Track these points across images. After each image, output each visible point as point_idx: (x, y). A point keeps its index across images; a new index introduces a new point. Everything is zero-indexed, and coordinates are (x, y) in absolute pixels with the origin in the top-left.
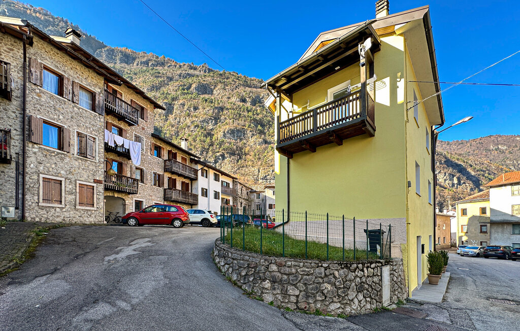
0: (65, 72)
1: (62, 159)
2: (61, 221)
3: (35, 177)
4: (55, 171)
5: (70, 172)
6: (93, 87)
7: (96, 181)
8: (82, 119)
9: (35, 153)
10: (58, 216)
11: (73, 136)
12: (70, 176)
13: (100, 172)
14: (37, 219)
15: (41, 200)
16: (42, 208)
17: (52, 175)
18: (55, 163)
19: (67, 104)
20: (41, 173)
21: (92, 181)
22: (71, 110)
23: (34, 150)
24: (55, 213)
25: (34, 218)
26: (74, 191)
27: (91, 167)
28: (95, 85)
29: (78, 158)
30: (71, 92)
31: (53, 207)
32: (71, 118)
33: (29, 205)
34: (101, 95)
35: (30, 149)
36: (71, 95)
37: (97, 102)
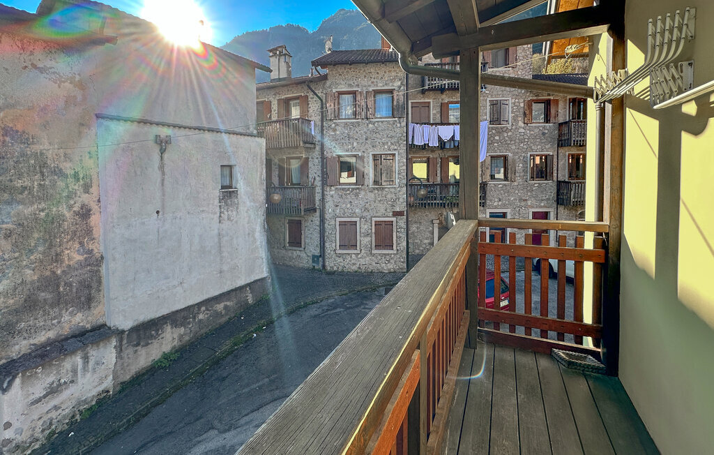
0: (358, 85)
1: (357, 195)
2: (356, 269)
3: (333, 222)
4: (351, 211)
5: (366, 209)
6: (391, 84)
7: (396, 214)
8: (378, 136)
9: (332, 196)
10: (354, 264)
11: (368, 163)
12: (365, 214)
13: (401, 200)
14: (335, 268)
15: (338, 248)
16: (339, 256)
17: (348, 217)
18: (351, 202)
19: (361, 124)
20: (338, 217)
21: (391, 214)
22: (365, 130)
23: (332, 193)
24: (350, 261)
25: (332, 267)
26: (370, 231)
27: (389, 196)
28: (393, 81)
29: (374, 189)
30: (365, 106)
31: (349, 254)
32: (366, 139)
33: (329, 254)
34: (402, 88)
35: (328, 193)
36: (365, 110)
37: (395, 103)
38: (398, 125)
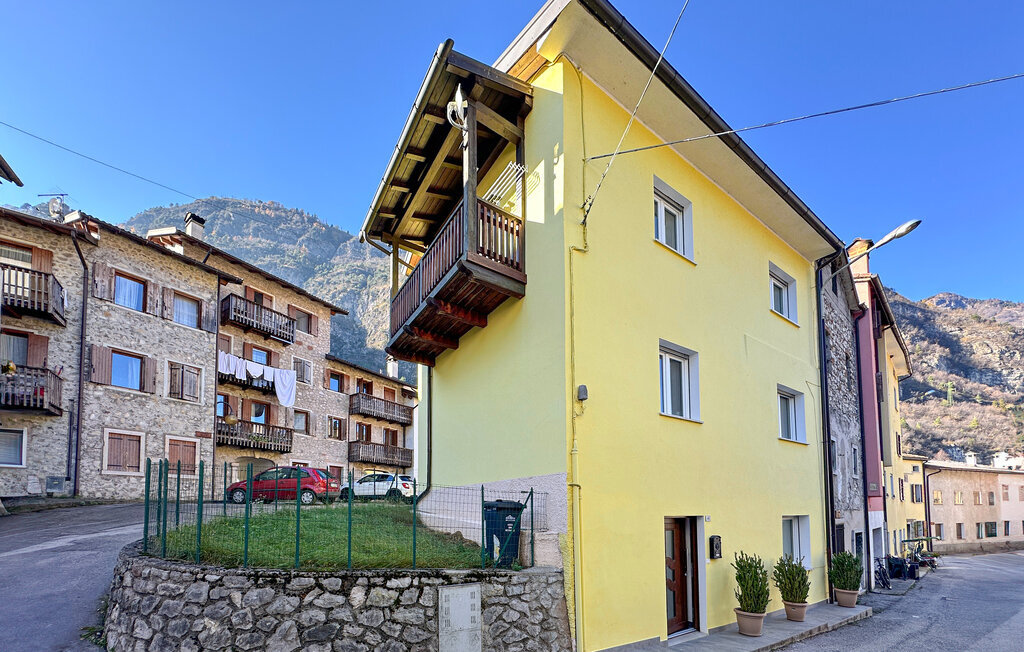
0: (151, 275)
1: (142, 405)
2: (137, 496)
3: (98, 433)
4: (131, 422)
5: (155, 423)
6: (198, 293)
7: (200, 435)
8: (178, 343)
9: (98, 398)
10: (132, 490)
11: (162, 369)
12: (154, 429)
13: (207, 420)
14: (98, 495)
15: (105, 466)
16: (107, 478)
17: (125, 429)
18: (131, 411)
19: (153, 321)
20: (107, 427)
21: (193, 434)
22: (160, 330)
23: (97, 394)
24: (127, 486)
25: (94, 493)
26: (161, 451)
27: (191, 414)
28: (202, 289)
29: (170, 402)
30: (160, 303)
31: (125, 477)
32: (160, 341)
33: (87, 475)
34: (213, 302)
35: (90, 393)
36: (160, 308)
37: (203, 314)
38: (207, 340)
